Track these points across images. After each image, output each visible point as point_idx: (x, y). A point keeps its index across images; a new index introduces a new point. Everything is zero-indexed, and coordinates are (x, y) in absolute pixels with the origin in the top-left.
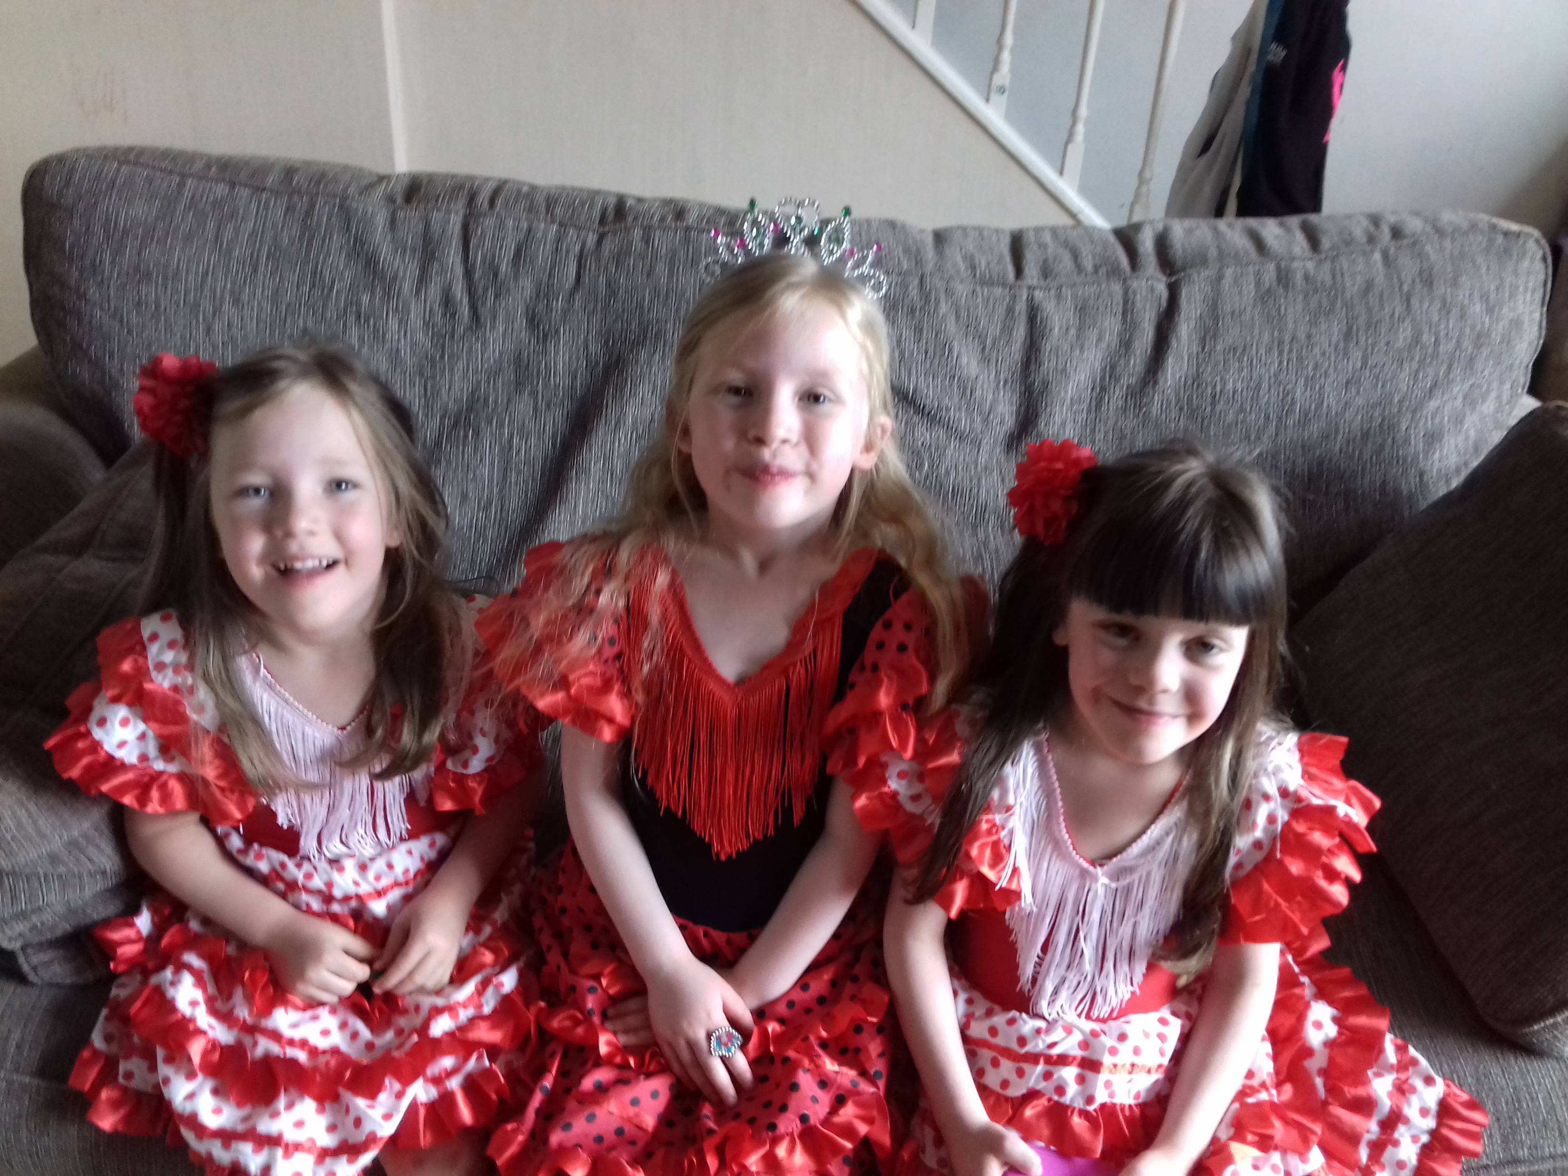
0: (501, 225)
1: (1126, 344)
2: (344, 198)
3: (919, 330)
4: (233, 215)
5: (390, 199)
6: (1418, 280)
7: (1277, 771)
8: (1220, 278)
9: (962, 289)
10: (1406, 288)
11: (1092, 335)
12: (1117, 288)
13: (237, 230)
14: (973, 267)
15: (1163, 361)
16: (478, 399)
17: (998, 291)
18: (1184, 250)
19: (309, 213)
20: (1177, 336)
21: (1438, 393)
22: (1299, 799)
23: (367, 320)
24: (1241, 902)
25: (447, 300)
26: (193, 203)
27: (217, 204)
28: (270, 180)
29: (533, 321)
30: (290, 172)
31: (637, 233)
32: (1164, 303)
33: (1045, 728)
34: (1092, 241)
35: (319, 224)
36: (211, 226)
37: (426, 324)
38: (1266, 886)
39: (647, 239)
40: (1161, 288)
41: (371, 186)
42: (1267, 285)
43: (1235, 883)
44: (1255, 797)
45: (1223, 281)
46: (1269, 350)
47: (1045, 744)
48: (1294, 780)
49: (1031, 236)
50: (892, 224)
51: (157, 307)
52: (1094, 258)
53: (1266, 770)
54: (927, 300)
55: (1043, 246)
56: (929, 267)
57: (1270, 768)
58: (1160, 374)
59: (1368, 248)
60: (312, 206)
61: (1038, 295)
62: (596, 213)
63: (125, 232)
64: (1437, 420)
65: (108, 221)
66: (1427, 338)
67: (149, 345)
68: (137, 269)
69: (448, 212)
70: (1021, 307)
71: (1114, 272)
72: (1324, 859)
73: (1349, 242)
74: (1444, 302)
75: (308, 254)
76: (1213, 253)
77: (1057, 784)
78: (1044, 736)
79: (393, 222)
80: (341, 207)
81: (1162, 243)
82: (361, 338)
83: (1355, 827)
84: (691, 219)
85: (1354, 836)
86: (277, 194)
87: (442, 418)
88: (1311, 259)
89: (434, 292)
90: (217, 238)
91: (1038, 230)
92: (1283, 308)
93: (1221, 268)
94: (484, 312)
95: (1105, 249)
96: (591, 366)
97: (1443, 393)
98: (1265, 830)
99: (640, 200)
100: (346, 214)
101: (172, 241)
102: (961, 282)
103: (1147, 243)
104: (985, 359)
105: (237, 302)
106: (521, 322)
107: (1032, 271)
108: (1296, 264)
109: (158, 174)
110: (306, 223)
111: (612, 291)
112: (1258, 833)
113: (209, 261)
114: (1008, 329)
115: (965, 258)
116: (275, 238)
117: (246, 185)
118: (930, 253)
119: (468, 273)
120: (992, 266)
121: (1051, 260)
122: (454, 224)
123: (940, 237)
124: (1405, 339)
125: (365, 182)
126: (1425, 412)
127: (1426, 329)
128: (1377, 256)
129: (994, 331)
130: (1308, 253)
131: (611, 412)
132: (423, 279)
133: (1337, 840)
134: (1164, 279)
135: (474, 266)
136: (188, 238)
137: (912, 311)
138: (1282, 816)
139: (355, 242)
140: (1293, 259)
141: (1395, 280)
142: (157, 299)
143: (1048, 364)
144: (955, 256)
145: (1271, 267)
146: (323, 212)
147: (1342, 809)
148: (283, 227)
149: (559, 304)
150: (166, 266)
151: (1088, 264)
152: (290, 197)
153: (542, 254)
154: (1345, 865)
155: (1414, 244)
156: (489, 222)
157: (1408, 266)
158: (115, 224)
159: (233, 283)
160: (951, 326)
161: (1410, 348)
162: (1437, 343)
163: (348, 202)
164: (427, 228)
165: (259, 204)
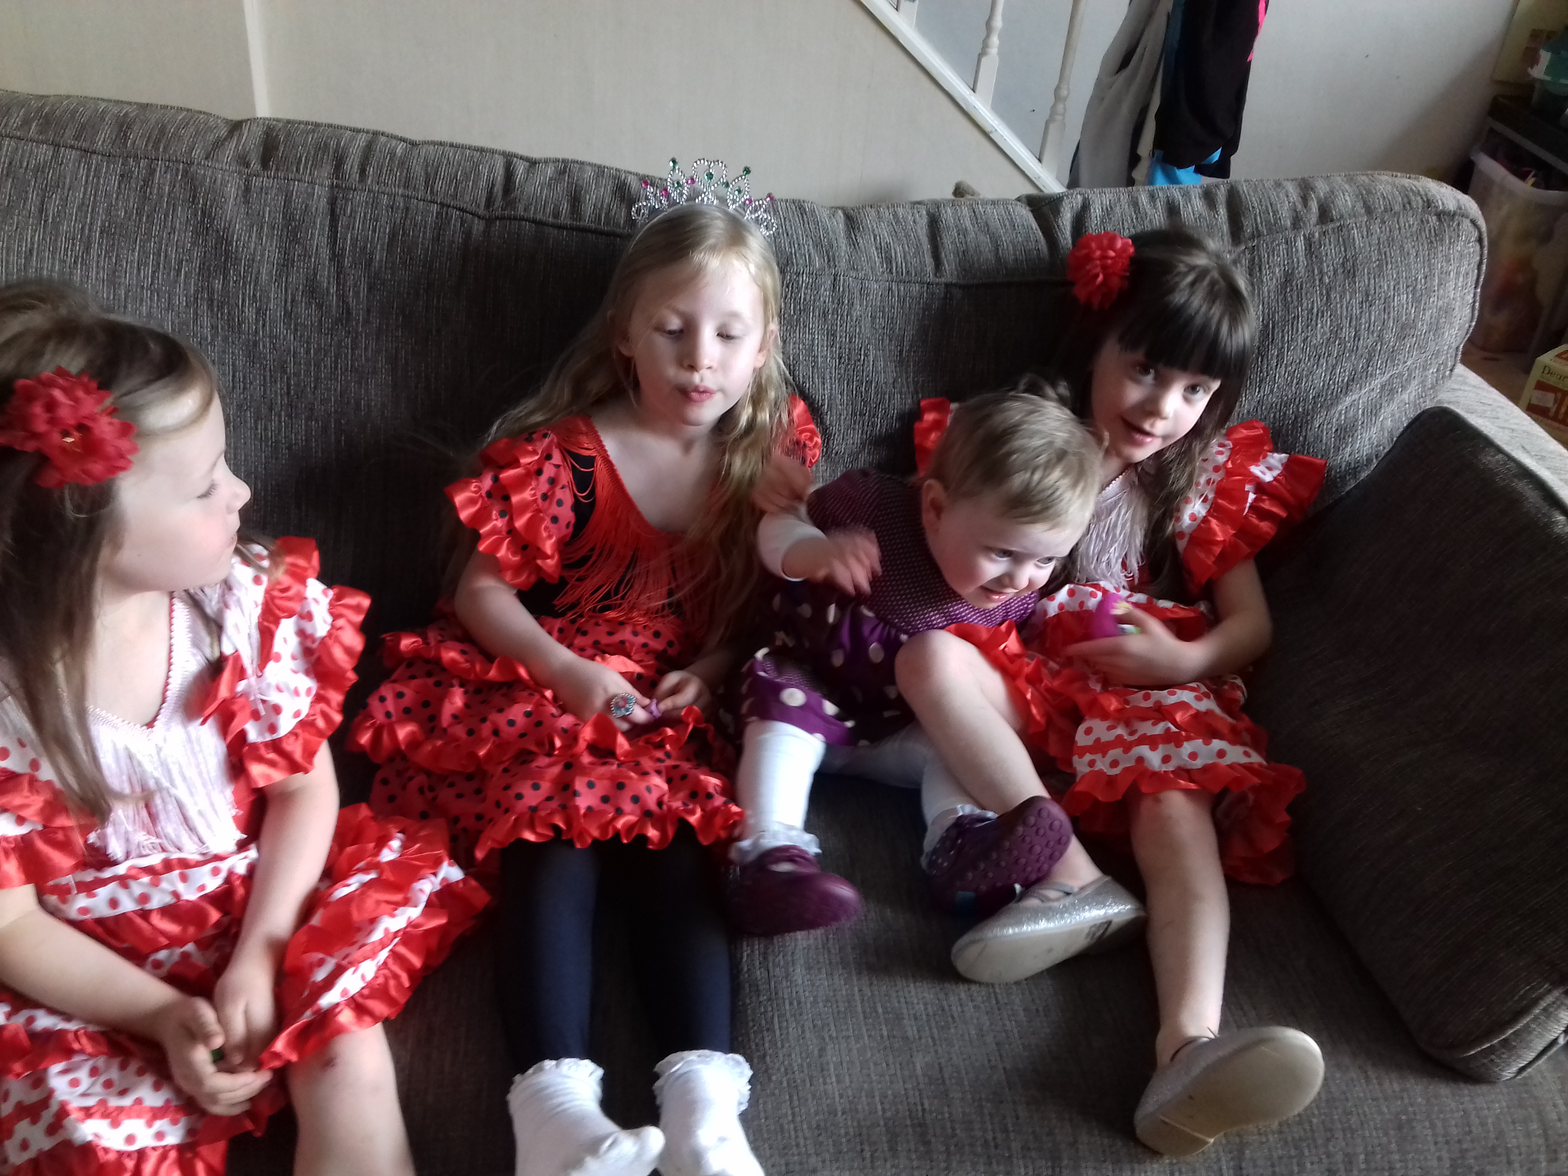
0: (373, 203)
2: (189, 162)
3: (831, 334)
4: (58, 185)
6: (1340, 270)
10: (1327, 280)
13: (64, 201)
14: (889, 261)
17: (915, 288)
19: (147, 182)
25: (312, 288)
27: (40, 169)
28: (102, 139)
41: (219, 144)
52: (1015, 250)
55: (963, 232)
56: (842, 264)
59: (1293, 232)
60: (152, 172)
61: (956, 292)
62: (482, 194)
69: (312, 183)
73: (1274, 227)
74: (1367, 294)
75: (149, 230)
79: (247, 191)
80: (186, 173)
86: (109, 158)
89: (296, 278)
95: (1027, 238)
100: (192, 183)
102: (877, 280)
103: (1066, 230)
107: (950, 263)
110: (145, 192)
117: (72, 147)
118: (842, 246)
119: (336, 257)
120: (908, 258)
121: (971, 251)
122: (319, 197)
123: (852, 222)
126: (1340, 408)
127: (1346, 324)
128: (1300, 244)
132: (283, 265)
135: (343, 249)
139: (203, 218)
141: (1316, 271)
144: (869, 247)
146: (164, 181)
152: (125, 162)
155: (1340, 229)
156: (361, 198)
157: (1331, 253)
161: (1328, 344)
163: (193, 167)
164: (288, 201)
165: (89, 170)
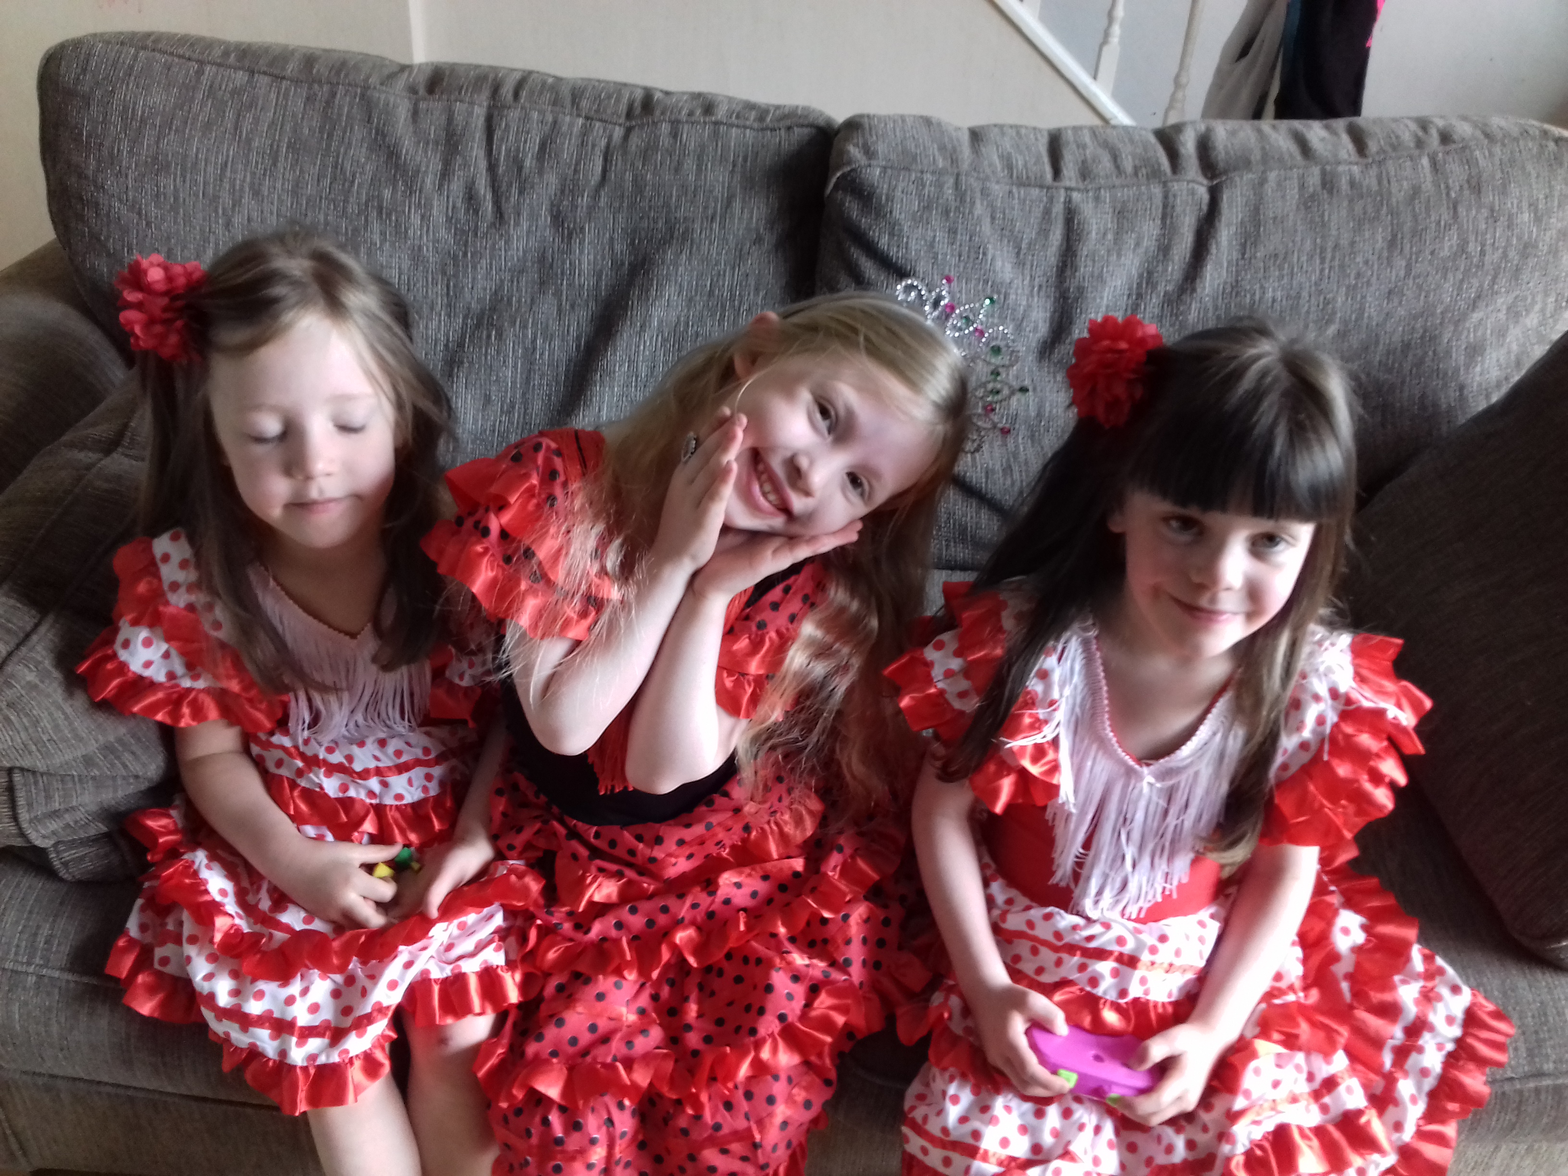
0: (525, 118)
1: (1164, 249)
2: (366, 88)
3: (952, 232)
4: (252, 104)
5: (412, 90)
6: (1466, 186)
7: (1329, 671)
8: (1263, 181)
9: (998, 189)
10: (1453, 195)
11: (1130, 240)
12: (1157, 191)
13: (256, 120)
14: (1010, 167)
15: (1201, 267)
16: (502, 298)
17: (1035, 192)
18: (1227, 153)
19: (329, 103)
20: (1217, 243)
21: (1481, 304)
22: (1349, 701)
23: (389, 215)
24: (1286, 804)
25: (471, 196)
26: (211, 91)
27: (236, 92)
28: (291, 68)
29: (558, 219)
30: (310, 60)
31: (665, 128)
32: (1205, 208)
33: (1094, 624)
34: (1132, 141)
35: (340, 115)
36: (230, 115)
37: (449, 220)
38: (1312, 788)
39: (675, 135)
40: (1202, 192)
41: (392, 76)
42: (1311, 190)
43: (1280, 784)
44: (1306, 697)
45: (1266, 186)
46: (1311, 258)
47: (1094, 641)
48: (1346, 682)
49: (1069, 136)
50: (927, 122)
51: (176, 199)
52: (1134, 160)
53: (1317, 670)
54: (962, 201)
55: (1082, 146)
56: (965, 166)
57: (1322, 669)
58: (1198, 281)
59: (1416, 152)
60: (333, 95)
61: (1076, 196)
62: (623, 108)
63: (143, 121)
64: (1479, 333)
65: (125, 109)
66: (1473, 247)
67: (168, 238)
68: (155, 158)
69: (472, 103)
70: (1058, 209)
71: (1155, 174)
72: (1372, 763)
73: (1396, 146)
74: (1492, 210)
75: (329, 146)
76: (1256, 156)
77: (1104, 682)
78: (1093, 633)
79: (415, 113)
80: (363, 96)
81: (1204, 146)
82: (383, 233)
83: (1403, 730)
84: (721, 113)
85: (1403, 740)
86: (297, 82)
87: (465, 317)
88: (1357, 164)
89: (457, 186)
90: (236, 129)
91: (1076, 129)
92: (1326, 214)
93: (1264, 172)
94: (508, 208)
95: (1145, 149)
96: (617, 265)
97: (1487, 306)
98: (1314, 732)
99: (667, 93)
100: (367, 104)
101: (191, 130)
102: (998, 182)
103: (1188, 145)
104: (1020, 263)
105: (256, 193)
106: (545, 218)
107: (1070, 171)
108: (1341, 168)
109: (176, 60)
110: (327, 113)
111: (639, 186)
112: (1307, 734)
113: (228, 150)
114: (1044, 233)
115: (1001, 157)
116: (295, 131)
117: (265, 73)
118: (966, 151)
119: (492, 168)
120: (1029, 166)
121: (1089, 161)
122: (478, 117)
123: (976, 136)
124: (1451, 247)
125: (386, 72)
126: (1467, 325)
127: (1472, 238)
128: (1425, 161)
129: (1030, 234)
130: (1354, 157)
131: (637, 313)
132: (445, 174)
133: (1385, 743)
134: (1205, 182)
135: (498, 160)
136: (208, 126)
137: (947, 212)
138: (1332, 718)
139: (377, 134)
140: (1339, 163)
141: (1442, 186)
142: (176, 188)
143: (1085, 269)
144: (992, 155)
145: (1316, 171)
146: (344, 103)
147: (1392, 712)
148: (303, 118)
149: (584, 201)
150: (186, 156)
151: (1128, 165)
152: (310, 88)
153: (568, 149)
154: (1392, 769)
155: (1464, 148)
156: (514, 115)
157: (1456, 172)
158: (134, 109)
159: (253, 174)
160: (986, 228)
161: (1455, 257)
162: (1483, 253)
163: (369, 93)
164: (450, 120)
165: (279, 93)
